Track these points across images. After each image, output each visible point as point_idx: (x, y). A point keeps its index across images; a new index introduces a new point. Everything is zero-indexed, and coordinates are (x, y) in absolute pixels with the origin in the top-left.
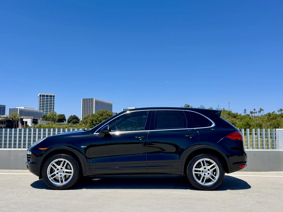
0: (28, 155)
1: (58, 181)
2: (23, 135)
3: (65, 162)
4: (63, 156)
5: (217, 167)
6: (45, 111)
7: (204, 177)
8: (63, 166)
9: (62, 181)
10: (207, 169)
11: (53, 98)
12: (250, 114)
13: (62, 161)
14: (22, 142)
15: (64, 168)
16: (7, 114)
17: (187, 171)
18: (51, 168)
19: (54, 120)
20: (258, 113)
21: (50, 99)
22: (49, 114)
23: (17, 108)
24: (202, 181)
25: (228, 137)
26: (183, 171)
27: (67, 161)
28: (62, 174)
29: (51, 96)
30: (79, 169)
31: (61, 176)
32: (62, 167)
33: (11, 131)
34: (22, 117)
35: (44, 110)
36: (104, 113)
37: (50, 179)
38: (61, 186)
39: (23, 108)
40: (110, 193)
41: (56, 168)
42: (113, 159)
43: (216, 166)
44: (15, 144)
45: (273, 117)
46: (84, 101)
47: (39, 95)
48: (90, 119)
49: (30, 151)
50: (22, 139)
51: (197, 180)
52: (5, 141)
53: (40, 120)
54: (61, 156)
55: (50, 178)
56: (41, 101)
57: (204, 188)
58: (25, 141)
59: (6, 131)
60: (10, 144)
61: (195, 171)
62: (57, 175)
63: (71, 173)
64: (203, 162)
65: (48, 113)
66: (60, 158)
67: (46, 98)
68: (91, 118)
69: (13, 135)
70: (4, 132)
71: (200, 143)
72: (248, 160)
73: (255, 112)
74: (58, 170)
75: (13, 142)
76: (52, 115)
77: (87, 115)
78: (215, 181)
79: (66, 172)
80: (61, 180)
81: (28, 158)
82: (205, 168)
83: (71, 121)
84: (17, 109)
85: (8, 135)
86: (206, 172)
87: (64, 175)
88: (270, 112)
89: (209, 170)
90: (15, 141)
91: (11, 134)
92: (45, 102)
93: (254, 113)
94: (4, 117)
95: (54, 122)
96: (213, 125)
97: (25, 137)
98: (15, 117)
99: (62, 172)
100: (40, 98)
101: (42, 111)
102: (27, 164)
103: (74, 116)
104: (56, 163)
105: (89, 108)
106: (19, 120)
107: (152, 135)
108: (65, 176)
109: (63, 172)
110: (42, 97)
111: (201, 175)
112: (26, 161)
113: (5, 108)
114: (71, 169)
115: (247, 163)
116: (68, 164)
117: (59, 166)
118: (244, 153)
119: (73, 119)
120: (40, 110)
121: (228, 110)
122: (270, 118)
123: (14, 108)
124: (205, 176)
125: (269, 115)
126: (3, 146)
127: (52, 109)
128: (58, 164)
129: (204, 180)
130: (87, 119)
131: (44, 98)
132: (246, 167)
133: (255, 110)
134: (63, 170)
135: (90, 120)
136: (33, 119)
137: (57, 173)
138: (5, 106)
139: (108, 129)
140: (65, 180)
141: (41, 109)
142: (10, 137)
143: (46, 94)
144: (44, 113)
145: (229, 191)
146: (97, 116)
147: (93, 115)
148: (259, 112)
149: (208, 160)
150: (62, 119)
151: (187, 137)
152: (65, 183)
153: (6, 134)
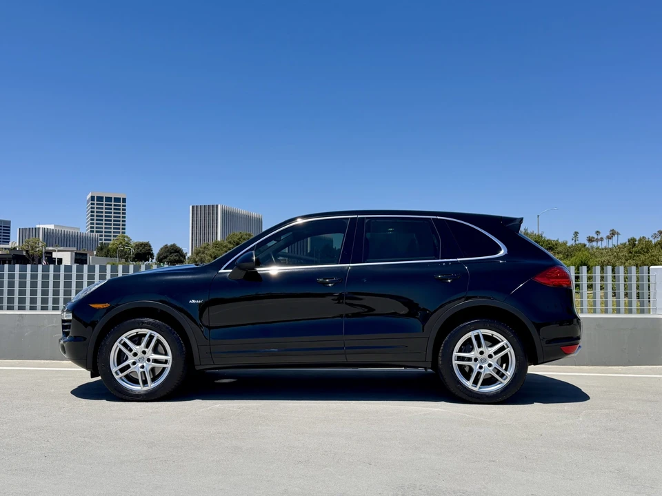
0: (64, 321)
1: (136, 382)
2: (51, 280)
3: (151, 337)
4: (148, 323)
5: (510, 350)
6: (104, 234)
7: (479, 374)
8: (147, 346)
9: (145, 382)
10: (486, 355)
11: (121, 204)
12: (586, 243)
13: (144, 335)
14: (51, 296)
15: (149, 351)
16: (15, 241)
17: (440, 358)
18: (120, 350)
19: (125, 256)
20: (605, 241)
21: (115, 205)
22: (113, 242)
23: (37, 226)
24: (475, 382)
25: (539, 279)
26: (430, 358)
27: (157, 335)
28: (145, 365)
29: (117, 200)
30: (184, 355)
31: (142, 370)
32: (146, 350)
33: (23, 270)
34: (51, 248)
35: (102, 232)
36: (244, 239)
37: (117, 377)
38: (142, 393)
39: (51, 227)
40: (257, 409)
41: (131, 350)
42: (266, 331)
43: (508, 347)
44: (33, 301)
45: (642, 248)
46: (195, 212)
47: (89, 197)
48: (209, 252)
49: (68, 311)
50: (51, 288)
51: (464, 381)
52: (11, 292)
53: (92, 255)
54: (143, 323)
55: (118, 374)
56: (95, 210)
57: (478, 398)
58: (56, 293)
59: (12, 269)
60: (22, 301)
61: (459, 358)
62: (133, 368)
63: (166, 362)
64: (477, 337)
65: (110, 240)
66: (141, 328)
67: (106, 205)
68: (212, 250)
69: (28, 280)
70: (6, 272)
71: (470, 294)
72: (585, 334)
73: (599, 237)
74: (135, 354)
75: (28, 296)
76: (121, 243)
77: (203, 245)
78: (506, 382)
79: (156, 361)
80: (144, 379)
81: (64, 327)
82: (482, 353)
83: (165, 257)
84: (37, 230)
85: (17, 280)
86: (484, 361)
87: (149, 368)
88: (635, 237)
89: (490, 356)
90: (34, 293)
91: (23, 276)
92: (104, 214)
93: (597, 240)
94: (8, 249)
95: (126, 261)
96: (502, 253)
97: (56, 285)
98: (32, 249)
99: (146, 359)
100: (92, 204)
101: (96, 235)
102: (62, 342)
103: (172, 246)
104: (131, 339)
105: (207, 229)
106: (42, 254)
107: (356, 275)
108: (153, 370)
109: (149, 360)
110: (95, 202)
111: (471, 369)
112: (61, 335)
113: (9, 227)
114: (166, 354)
115: (581, 342)
116: (158, 342)
117: (138, 347)
118: (576, 317)
119: (171, 253)
120: (92, 232)
121: (536, 232)
122: (635, 249)
123: (31, 227)
124: (482, 371)
125: (632, 242)
126: (5, 304)
127: (121, 231)
128: (136, 341)
129: (478, 380)
130: (203, 253)
131: (102, 205)
132: (579, 351)
133: (598, 232)
134: (146, 356)
135: (211, 256)
136: (76, 253)
137: (134, 363)
138: (10, 222)
139: (252, 261)
140: (153, 380)
141: (95, 230)
142: (22, 284)
143: (105, 195)
144: (101, 240)
145: (536, 405)
146: (226, 246)
147: (217, 244)
148: (609, 238)
149: (489, 332)
150: (143, 253)
151: (439, 279)
152: (151, 385)
153: (11, 276)
